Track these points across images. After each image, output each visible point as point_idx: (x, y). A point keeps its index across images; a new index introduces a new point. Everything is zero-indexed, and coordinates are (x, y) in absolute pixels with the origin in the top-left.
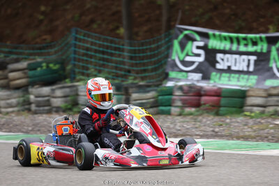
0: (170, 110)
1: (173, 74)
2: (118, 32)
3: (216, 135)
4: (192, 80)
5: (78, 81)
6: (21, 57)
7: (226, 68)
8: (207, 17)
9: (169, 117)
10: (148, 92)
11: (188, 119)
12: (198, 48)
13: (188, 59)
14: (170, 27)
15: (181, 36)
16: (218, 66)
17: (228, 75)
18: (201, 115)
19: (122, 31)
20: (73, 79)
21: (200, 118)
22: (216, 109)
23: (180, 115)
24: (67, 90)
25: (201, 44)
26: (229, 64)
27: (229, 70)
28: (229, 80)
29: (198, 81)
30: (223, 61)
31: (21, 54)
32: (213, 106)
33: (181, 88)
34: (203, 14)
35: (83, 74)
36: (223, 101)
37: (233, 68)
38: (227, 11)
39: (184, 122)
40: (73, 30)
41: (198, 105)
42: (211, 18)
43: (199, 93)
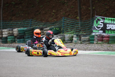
0: (93, 42)
1: (94, 31)
2: (77, 18)
3: (108, 50)
4: (100, 33)
5: (65, 33)
6: (47, 26)
7: (109, 29)
8: (105, 13)
9: (93, 44)
10: (87, 37)
11: (99, 45)
12: (101, 23)
13: (99, 26)
14: (93, 16)
15: (96, 19)
16: (107, 28)
17: (110, 31)
18: (103, 44)
19: (78, 18)
20: (63, 33)
21: (103, 45)
22: (108, 42)
23: (97, 44)
24: (62, 36)
25: (102, 21)
26: (110, 28)
27: (110, 29)
28: (111, 33)
29: (102, 33)
30: (109, 27)
31: (47, 25)
32: (107, 41)
33: (97, 35)
34: (103, 12)
35: (66, 31)
36: (110, 39)
37: (112, 29)
38: (111, 11)
39: (98, 46)
40: (63, 18)
41: (102, 41)
42: (106, 13)
43: (103, 37)
